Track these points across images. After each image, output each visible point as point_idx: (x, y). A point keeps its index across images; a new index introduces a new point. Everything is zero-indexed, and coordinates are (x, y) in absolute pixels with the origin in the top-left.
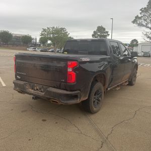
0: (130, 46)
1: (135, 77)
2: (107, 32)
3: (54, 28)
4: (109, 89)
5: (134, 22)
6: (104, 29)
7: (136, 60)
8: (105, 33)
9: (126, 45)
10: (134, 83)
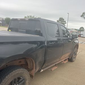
0: (79, 31)
1: (76, 54)
2: (65, 21)
3: (31, 16)
4: (42, 70)
5: (82, 16)
6: (64, 20)
7: (77, 41)
8: (63, 22)
9: (77, 30)
10: (74, 60)
